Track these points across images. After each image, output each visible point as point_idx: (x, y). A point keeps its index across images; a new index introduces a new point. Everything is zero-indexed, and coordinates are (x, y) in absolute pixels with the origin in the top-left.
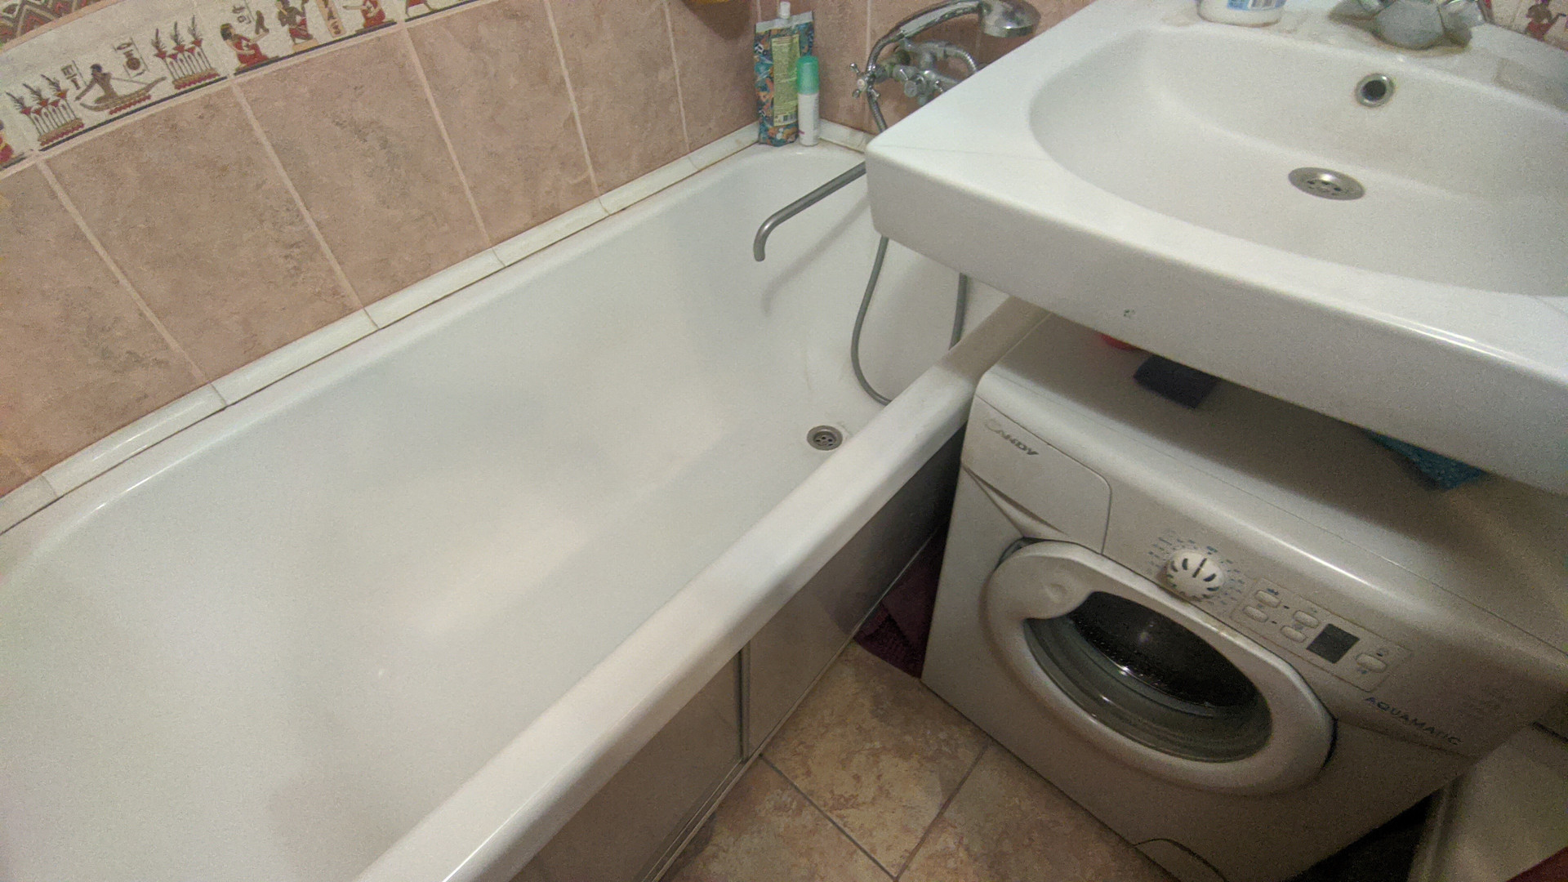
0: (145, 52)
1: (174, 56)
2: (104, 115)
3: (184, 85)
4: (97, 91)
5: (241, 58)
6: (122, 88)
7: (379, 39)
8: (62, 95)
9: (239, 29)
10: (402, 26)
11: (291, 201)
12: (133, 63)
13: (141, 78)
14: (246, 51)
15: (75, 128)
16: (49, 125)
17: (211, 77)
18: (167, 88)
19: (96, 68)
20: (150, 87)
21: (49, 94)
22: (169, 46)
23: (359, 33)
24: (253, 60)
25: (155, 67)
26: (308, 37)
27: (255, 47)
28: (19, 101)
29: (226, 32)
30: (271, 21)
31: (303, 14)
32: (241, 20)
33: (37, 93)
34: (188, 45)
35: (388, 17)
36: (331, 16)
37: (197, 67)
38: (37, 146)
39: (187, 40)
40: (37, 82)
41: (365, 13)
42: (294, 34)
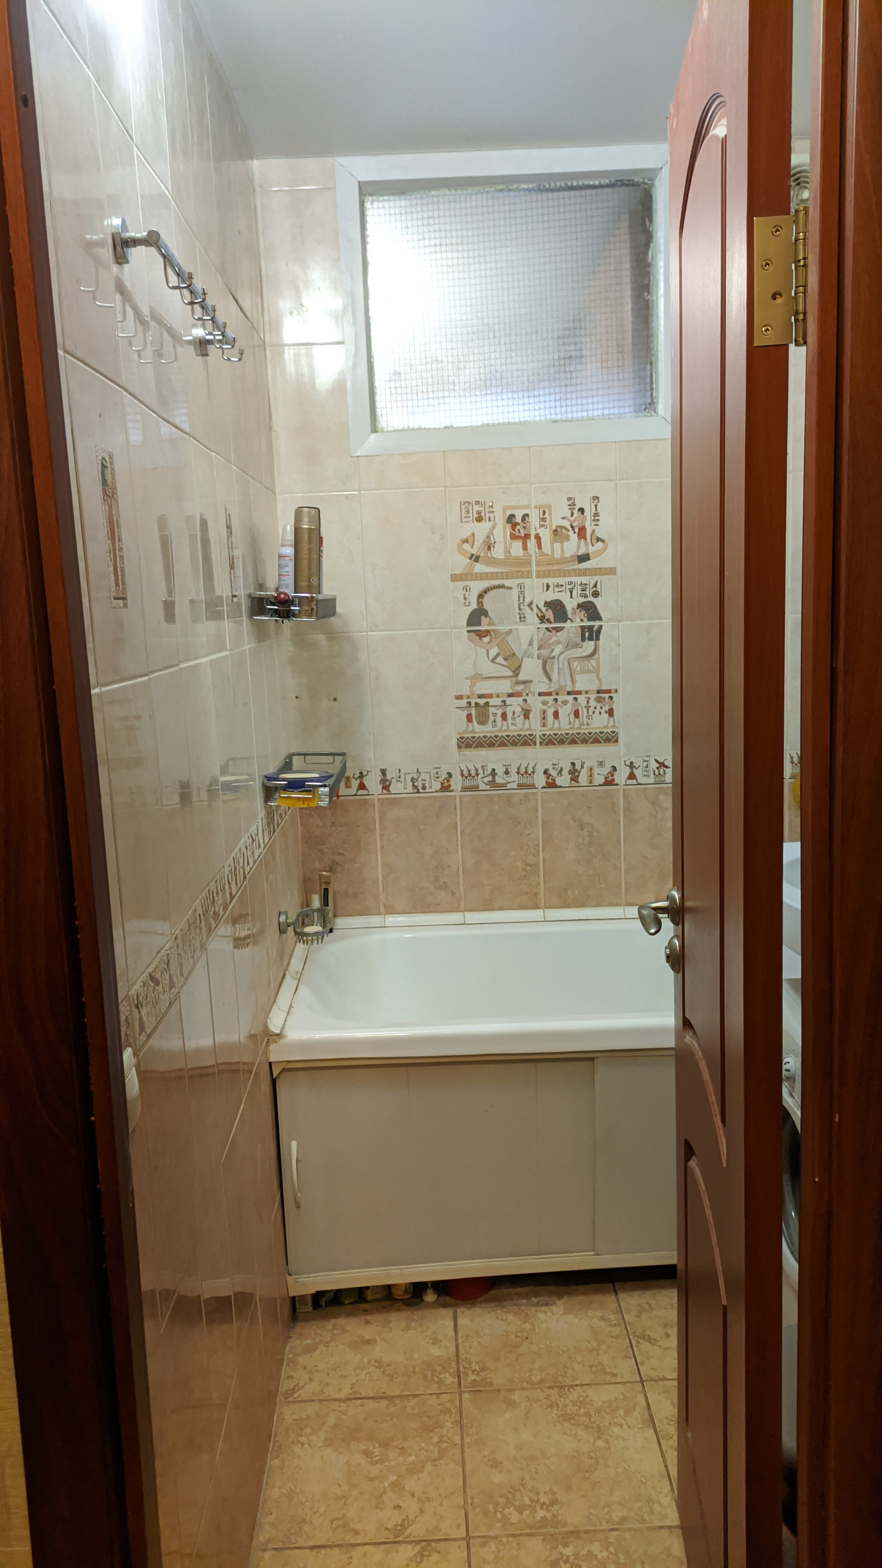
0: (513, 771)
1: (522, 775)
2: (488, 787)
3: (521, 786)
4: (490, 778)
5: (547, 783)
6: (498, 780)
7: (608, 790)
8: (477, 775)
9: (551, 772)
10: (621, 787)
11: (538, 845)
12: (507, 773)
13: (507, 779)
14: (550, 781)
15: (475, 788)
16: (467, 783)
17: (533, 786)
18: (514, 786)
19: (494, 770)
20: (509, 783)
21: (473, 773)
22: (523, 770)
23: (600, 785)
24: (551, 784)
25: (514, 776)
26: (577, 782)
27: (554, 780)
28: (462, 771)
29: (546, 772)
30: (565, 772)
31: (579, 773)
32: (554, 768)
33: (469, 771)
34: (529, 772)
35: (616, 781)
36: (591, 776)
37: (529, 781)
38: (459, 789)
39: (530, 770)
40: (471, 767)
41: (606, 778)
42: (572, 779)
